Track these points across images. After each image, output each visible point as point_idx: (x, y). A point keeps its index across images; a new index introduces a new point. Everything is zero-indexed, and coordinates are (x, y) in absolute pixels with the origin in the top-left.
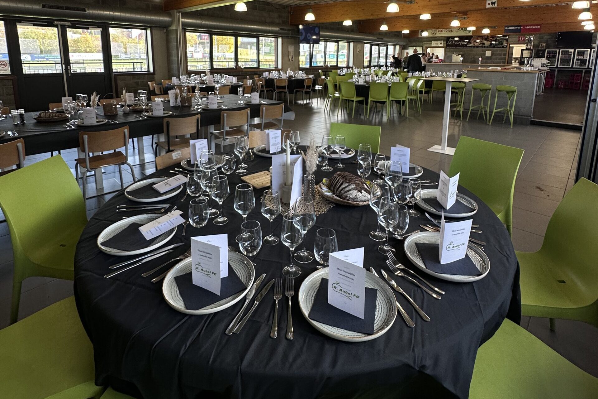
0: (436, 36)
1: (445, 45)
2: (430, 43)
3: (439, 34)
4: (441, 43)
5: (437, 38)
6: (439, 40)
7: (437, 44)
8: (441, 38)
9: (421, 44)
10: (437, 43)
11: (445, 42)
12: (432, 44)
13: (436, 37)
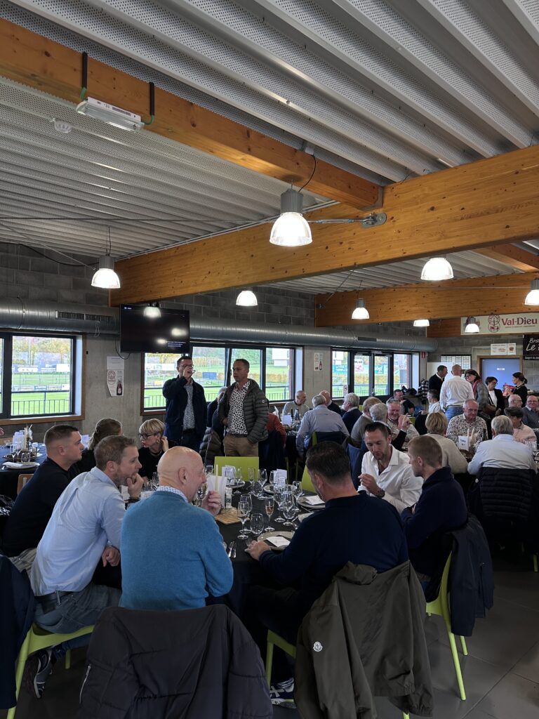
0: (499, 332)
1: (521, 353)
2: (488, 347)
3: (504, 330)
4: (511, 349)
5: (502, 337)
6: (506, 342)
7: (504, 350)
8: (511, 337)
9: (468, 351)
10: (502, 347)
11: (521, 346)
12: (492, 350)
13: (500, 336)
